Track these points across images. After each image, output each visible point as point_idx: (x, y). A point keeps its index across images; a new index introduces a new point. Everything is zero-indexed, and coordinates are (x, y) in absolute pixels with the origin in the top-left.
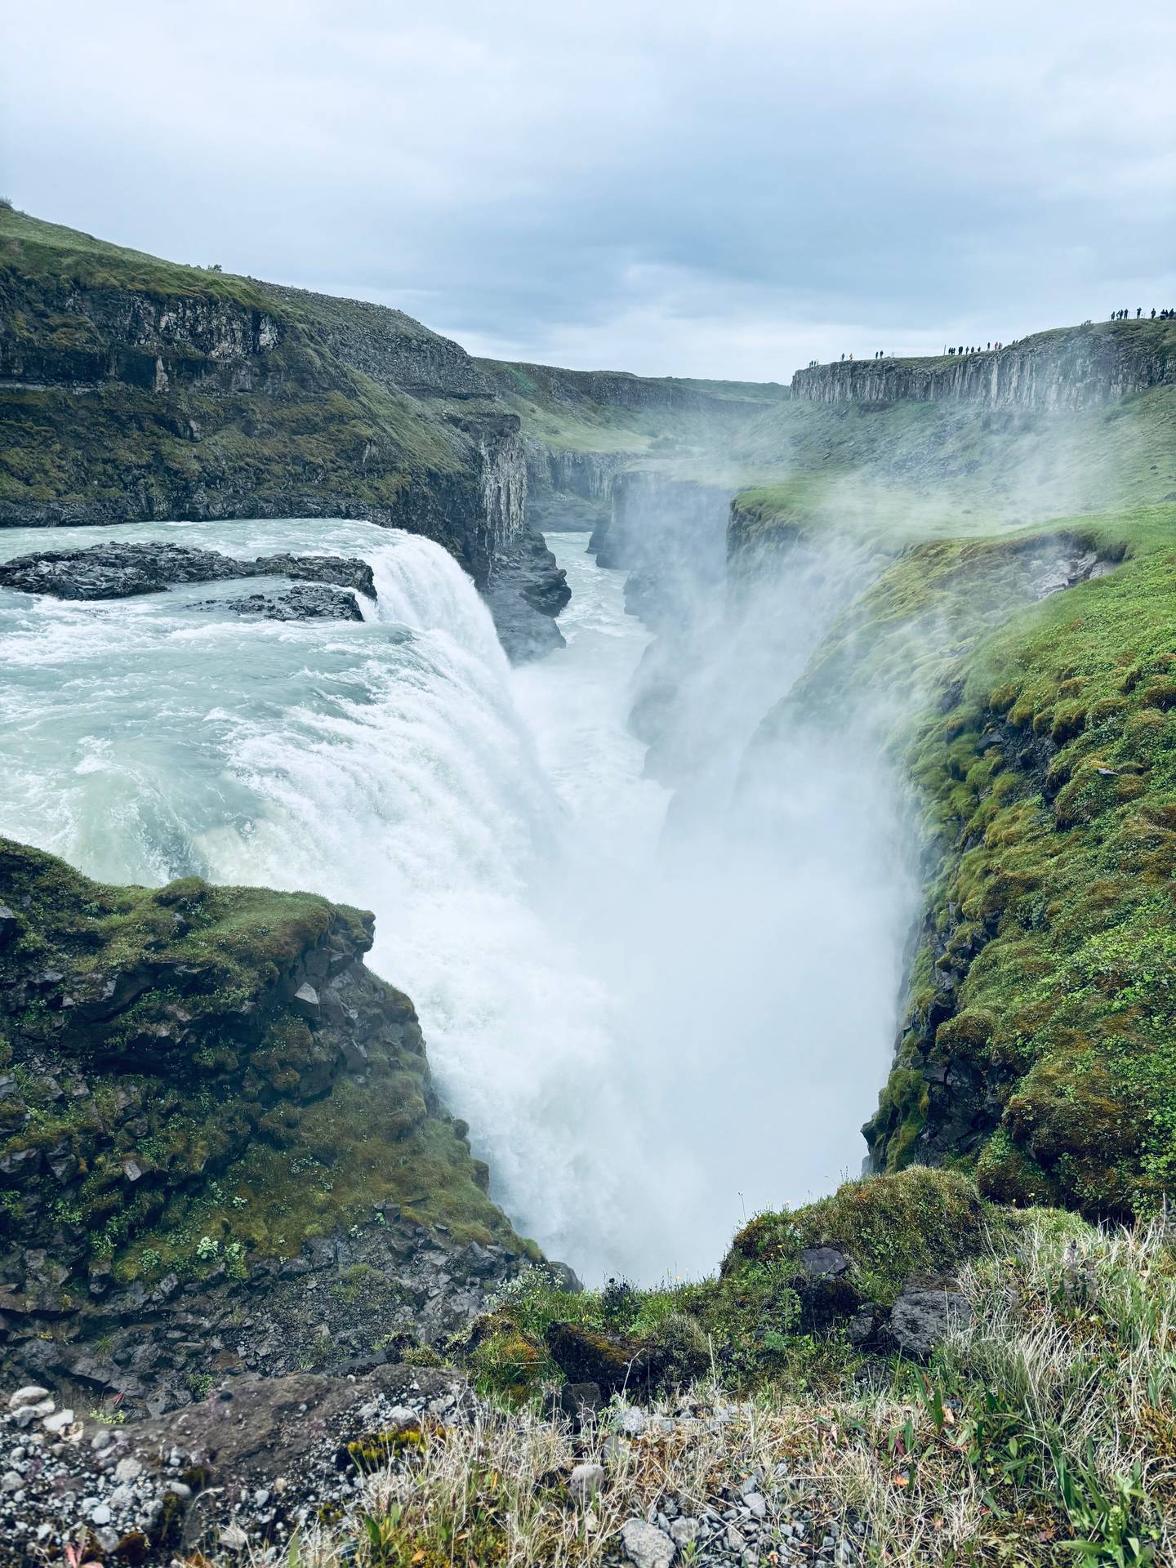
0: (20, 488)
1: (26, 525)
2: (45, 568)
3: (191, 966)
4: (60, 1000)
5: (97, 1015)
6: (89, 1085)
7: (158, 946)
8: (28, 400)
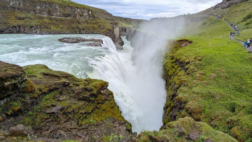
0: (62, 30)
1: (62, 34)
2: (65, 39)
3: (90, 88)
4: (74, 92)
5: (79, 94)
6: (78, 102)
7: (85, 86)
8: (62, 19)
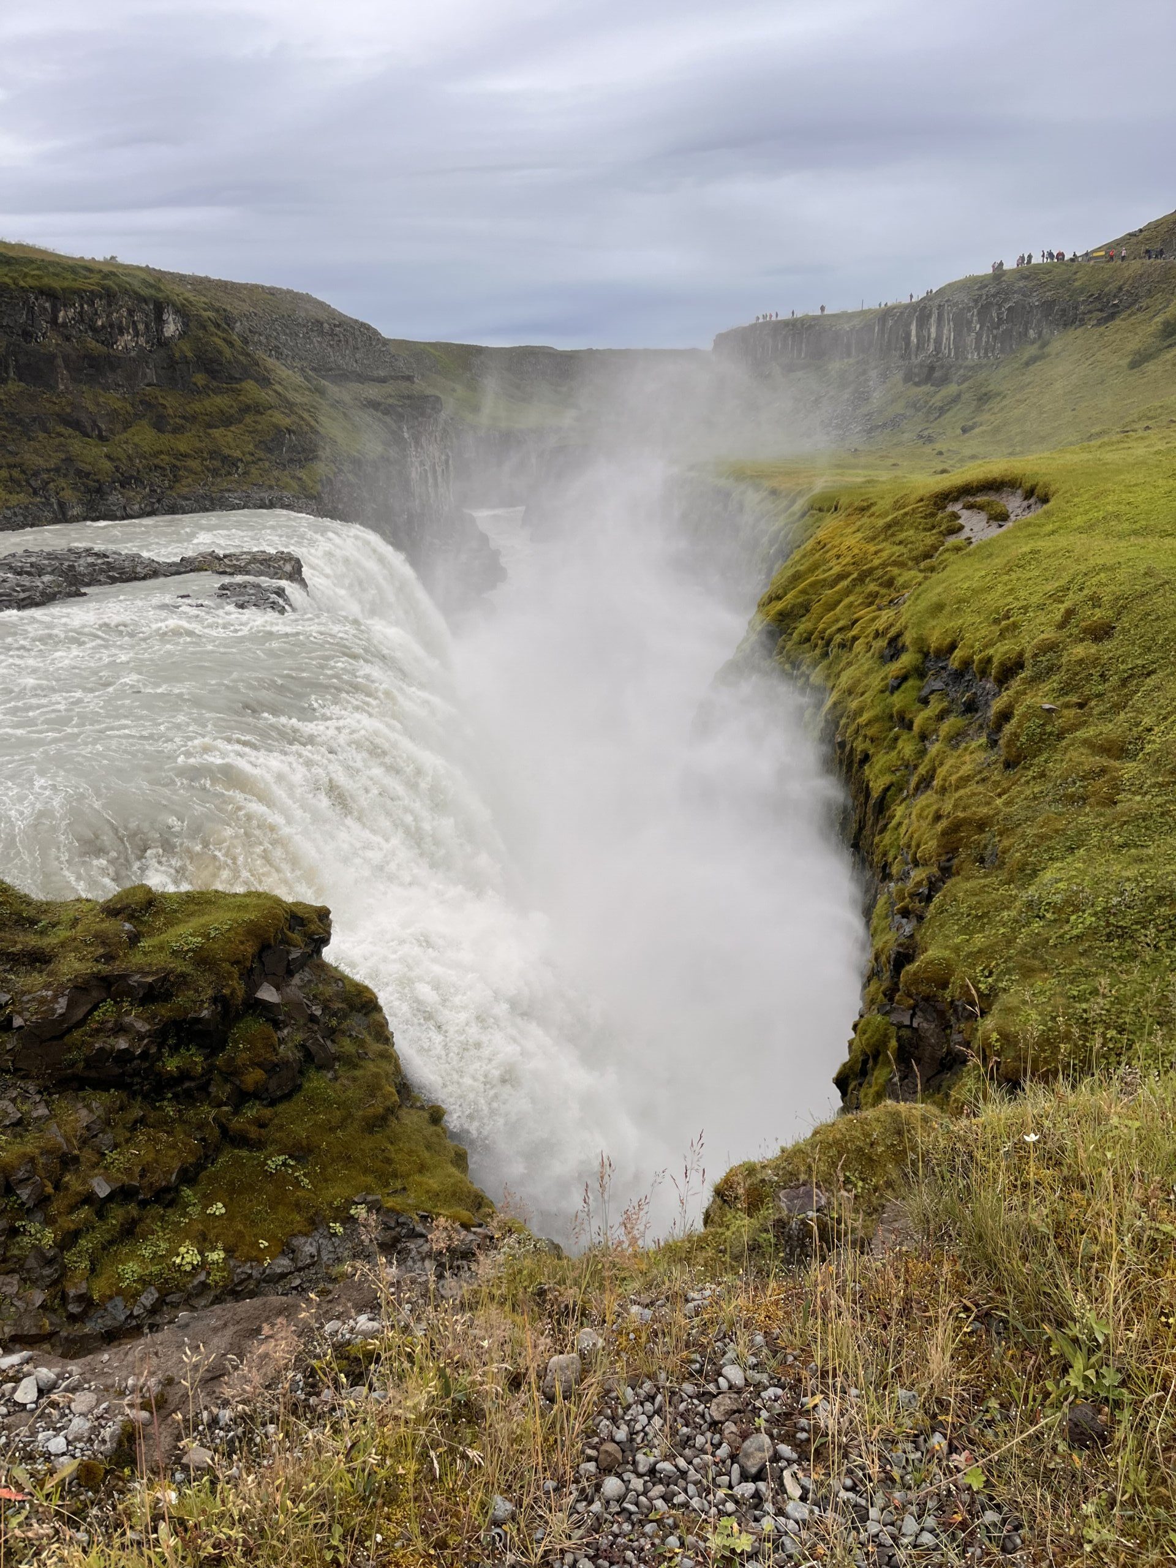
3: (146, 974)
4: (9, 1021)
5: (50, 1033)
6: (48, 1103)
7: (109, 958)
